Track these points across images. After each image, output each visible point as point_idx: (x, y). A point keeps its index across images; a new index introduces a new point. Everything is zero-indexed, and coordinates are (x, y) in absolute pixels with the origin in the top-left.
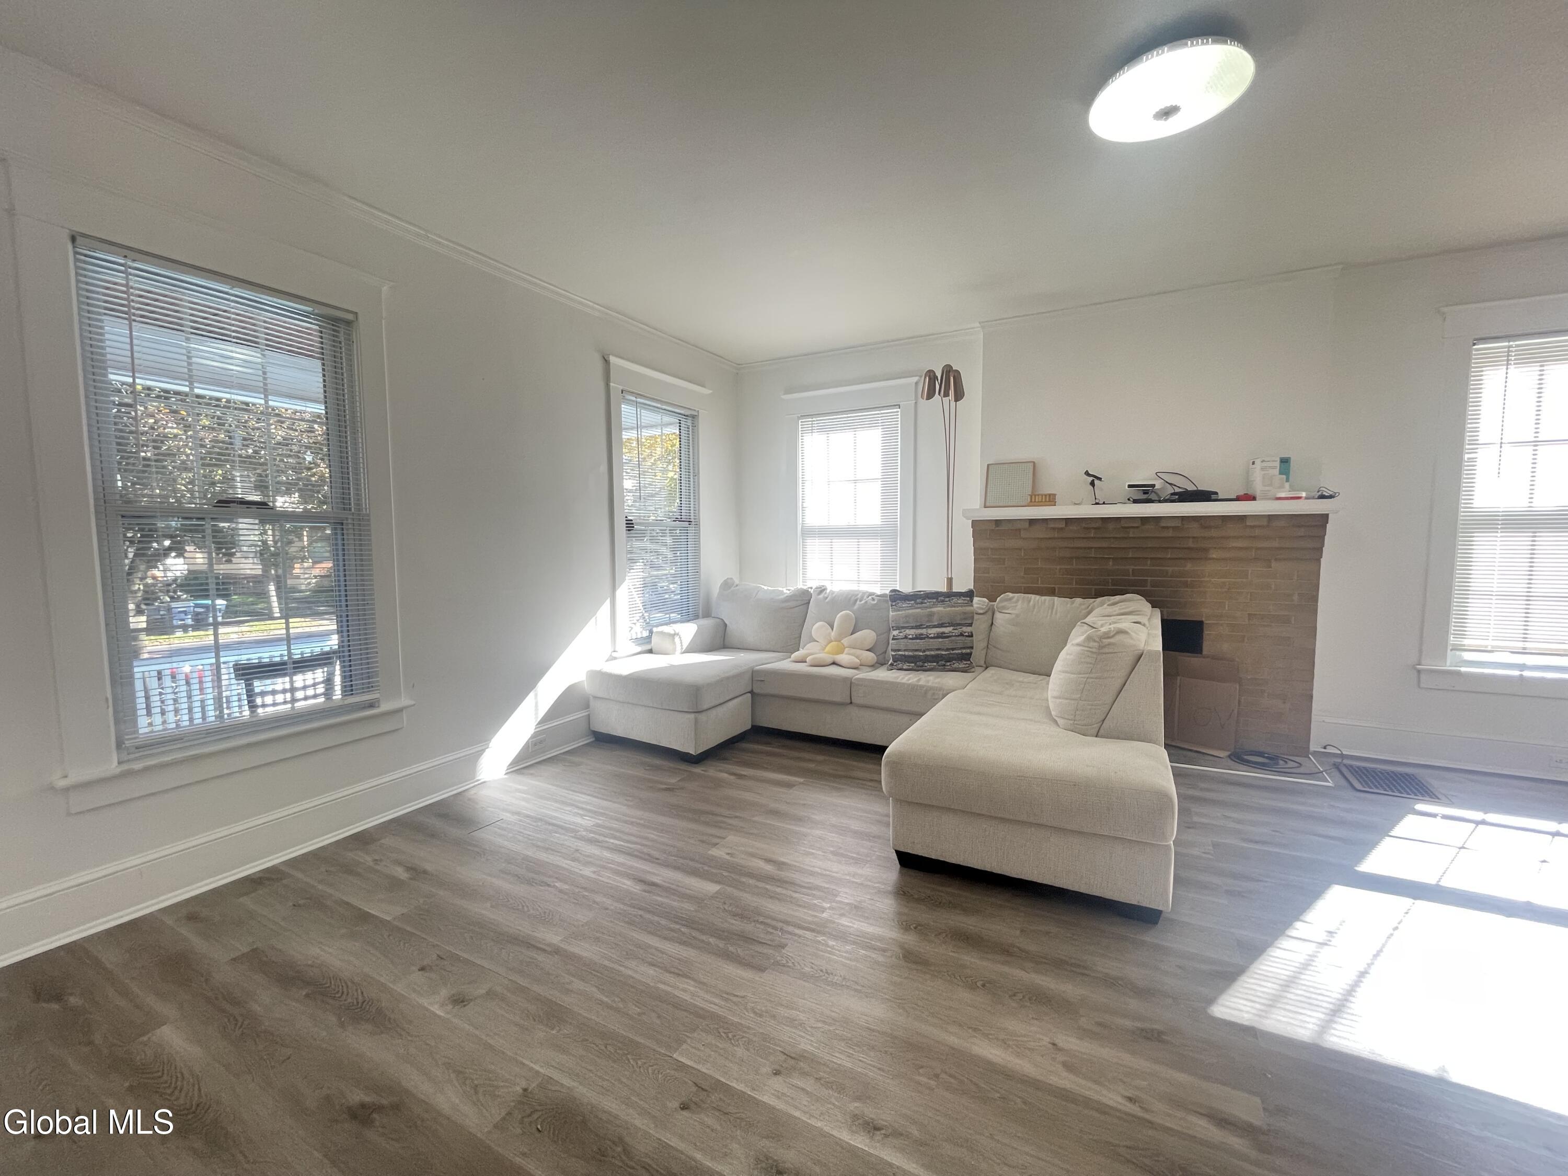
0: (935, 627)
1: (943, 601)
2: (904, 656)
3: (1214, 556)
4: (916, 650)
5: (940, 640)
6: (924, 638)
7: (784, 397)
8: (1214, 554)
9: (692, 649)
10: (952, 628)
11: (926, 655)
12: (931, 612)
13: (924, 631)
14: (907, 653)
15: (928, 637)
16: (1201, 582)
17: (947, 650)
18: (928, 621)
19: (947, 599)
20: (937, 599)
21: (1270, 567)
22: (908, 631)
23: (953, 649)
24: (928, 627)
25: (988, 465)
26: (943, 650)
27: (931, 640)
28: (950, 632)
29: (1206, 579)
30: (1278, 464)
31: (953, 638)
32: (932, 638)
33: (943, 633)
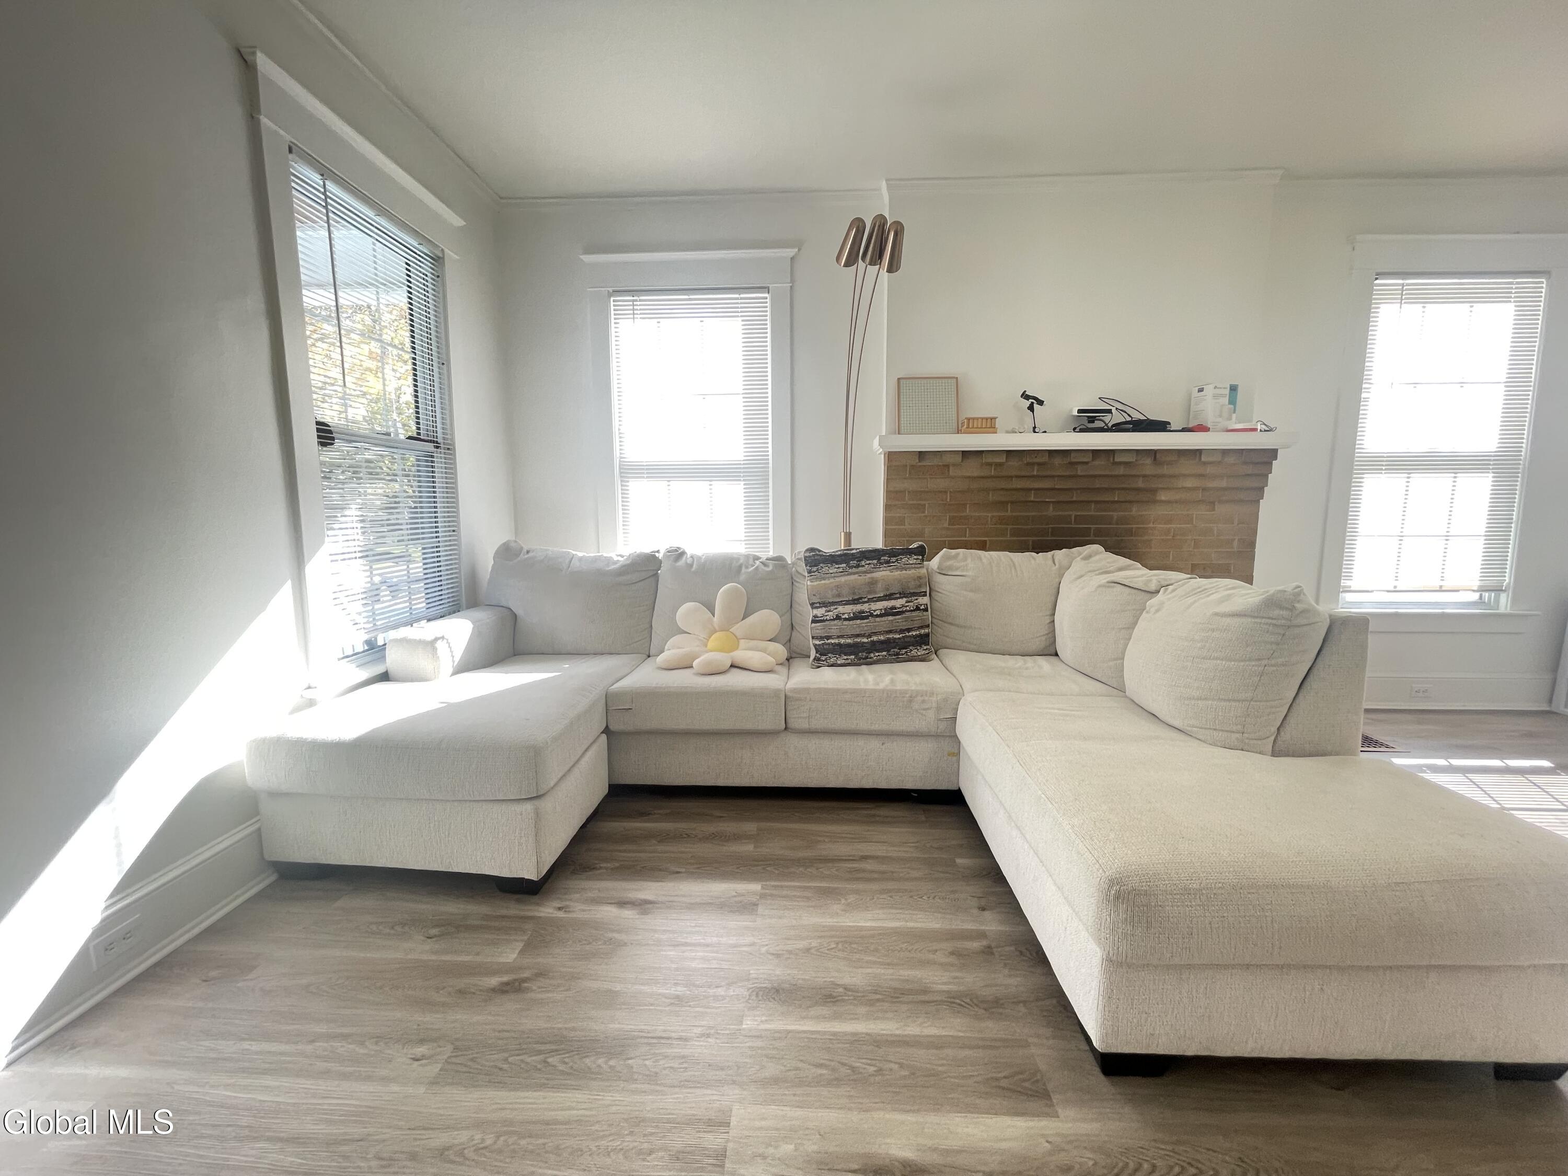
0: (880, 599)
1: (888, 562)
2: (839, 645)
3: (1163, 498)
4: (858, 636)
5: (890, 618)
6: (866, 618)
7: (587, 258)
8: (1162, 496)
9: (468, 665)
10: (905, 599)
11: (873, 642)
12: (872, 578)
13: (865, 607)
14: (842, 641)
15: (872, 615)
16: (1147, 528)
17: (902, 631)
18: (869, 592)
19: (893, 559)
20: (879, 559)
21: (1214, 510)
22: (841, 609)
23: (909, 630)
24: (870, 601)
25: (899, 379)
26: (896, 632)
27: (878, 619)
28: (903, 606)
29: (1151, 525)
30: (1227, 391)
31: (908, 614)
32: (877, 616)
33: (893, 608)
